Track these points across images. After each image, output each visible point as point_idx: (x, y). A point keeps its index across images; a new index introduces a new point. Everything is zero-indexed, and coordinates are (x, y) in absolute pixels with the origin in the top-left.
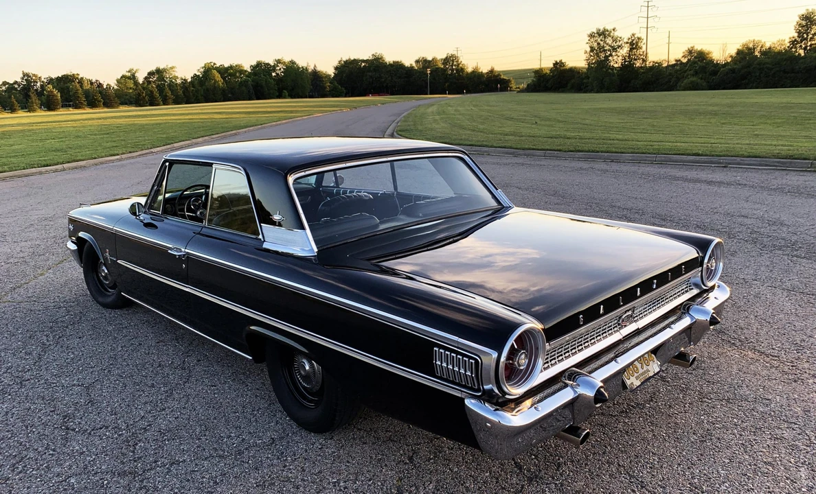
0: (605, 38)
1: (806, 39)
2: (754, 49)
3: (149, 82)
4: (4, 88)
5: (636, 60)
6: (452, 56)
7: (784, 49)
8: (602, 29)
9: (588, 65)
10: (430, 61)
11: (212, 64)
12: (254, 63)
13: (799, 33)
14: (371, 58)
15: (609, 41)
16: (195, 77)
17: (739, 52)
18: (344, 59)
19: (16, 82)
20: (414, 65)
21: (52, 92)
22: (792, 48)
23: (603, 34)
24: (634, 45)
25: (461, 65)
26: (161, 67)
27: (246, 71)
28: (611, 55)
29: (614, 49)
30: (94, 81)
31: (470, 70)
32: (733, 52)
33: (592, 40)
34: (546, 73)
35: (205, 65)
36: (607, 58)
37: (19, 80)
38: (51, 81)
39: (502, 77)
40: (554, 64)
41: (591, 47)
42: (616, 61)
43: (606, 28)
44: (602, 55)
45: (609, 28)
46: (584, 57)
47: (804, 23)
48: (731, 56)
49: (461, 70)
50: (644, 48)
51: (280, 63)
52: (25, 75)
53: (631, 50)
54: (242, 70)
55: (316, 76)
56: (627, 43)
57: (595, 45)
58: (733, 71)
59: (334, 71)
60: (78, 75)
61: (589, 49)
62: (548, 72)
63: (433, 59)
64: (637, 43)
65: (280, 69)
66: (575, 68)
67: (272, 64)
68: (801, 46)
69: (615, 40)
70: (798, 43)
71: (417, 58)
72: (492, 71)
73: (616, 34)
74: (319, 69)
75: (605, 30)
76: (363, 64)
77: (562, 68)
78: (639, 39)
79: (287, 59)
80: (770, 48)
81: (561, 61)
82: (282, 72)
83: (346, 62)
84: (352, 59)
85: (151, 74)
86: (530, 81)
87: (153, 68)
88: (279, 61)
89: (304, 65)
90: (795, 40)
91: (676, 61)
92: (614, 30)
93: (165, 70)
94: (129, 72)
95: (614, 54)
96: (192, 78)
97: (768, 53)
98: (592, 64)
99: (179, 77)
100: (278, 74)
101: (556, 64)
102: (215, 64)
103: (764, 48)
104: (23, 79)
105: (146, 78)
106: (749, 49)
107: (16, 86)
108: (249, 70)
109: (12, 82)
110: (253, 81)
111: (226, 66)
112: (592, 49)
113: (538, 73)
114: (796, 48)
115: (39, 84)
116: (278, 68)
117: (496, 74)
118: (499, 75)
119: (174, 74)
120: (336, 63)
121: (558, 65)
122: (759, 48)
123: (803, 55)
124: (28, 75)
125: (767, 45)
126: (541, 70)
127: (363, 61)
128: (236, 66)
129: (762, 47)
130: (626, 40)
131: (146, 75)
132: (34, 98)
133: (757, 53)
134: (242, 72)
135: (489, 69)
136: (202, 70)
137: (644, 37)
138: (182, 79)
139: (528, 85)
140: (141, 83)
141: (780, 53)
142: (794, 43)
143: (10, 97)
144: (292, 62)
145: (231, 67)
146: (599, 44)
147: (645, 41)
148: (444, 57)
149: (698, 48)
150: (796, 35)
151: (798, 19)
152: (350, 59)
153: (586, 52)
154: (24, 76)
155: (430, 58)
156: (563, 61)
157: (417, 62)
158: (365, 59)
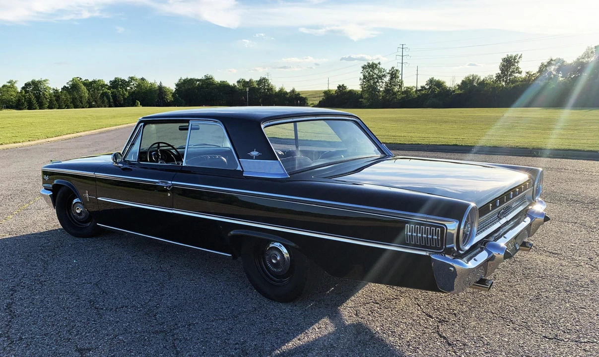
0: (373, 69)
1: (506, 75)
2: (473, 80)
3: (26, 92)
5: (395, 85)
6: (264, 79)
7: (493, 81)
8: (371, 63)
9: (362, 88)
10: (248, 82)
11: (79, 79)
12: (113, 79)
13: (502, 70)
14: (204, 78)
15: (376, 71)
16: (65, 88)
17: (463, 82)
18: (183, 78)
20: (236, 84)
22: (497, 81)
23: (372, 66)
24: (394, 74)
25: (270, 86)
26: (37, 80)
27: (107, 85)
28: (378, 81)
29: (380, 77)
31: (277, 90)
32: (459, 82)
33: (365, 70)
34: (333, 94)
35: (73, 79)
36: (375, 83)
39: (301, 95)
40: (338, 87)
41: (364, 76)
42: (381, 87)
43: (374, 62)
44: (372, 82)
45: (376, 62)
46: (360, 82)
47: (505, 63)
48: (458, 85)
49: (271, 89)
50: (400, 78)
51: (134, 80)
53: (391, 79)
54: (104, 84)
55: (161, 90)
56: (389, 73)
57: (367, 74)
58: (460, 95)
59: (175, 87)
61: (362, 77)
62: (334, 93)
63: (250, 80)
64: (396, 74)
65: (133, 84)
66: (353, 90)
67: (127, 81)
68: (503, 80)
69: (380, 71)
70: (501, 77)
71: (238, 80)
72: (293, 91)
73: (381, 66)
74: (164, 85)
75: (373, 64)
76: (198, 83)
77: (344, 91)
78: (397, 70)
79: (138, 77)
80: (483, 80)
81: (343, 85)
82: (135, 87)
83: (184, 80)
84: (189, 78)
85: (27, 85)
86: (321, 99)
87: (30, 80)
88: (132, 79)
89: (152, 82)
91: (422, 87)
92: (379, 64)
93: (40, 82)
94: (9, 83)
95: (380, 81)
96: (62, 89)
97: (483, 84)
98: (365, 88)
99: (52, 88)
100: (132, 88)
101: (339, 87)
102: (81, 79)
103: (479, 81)
105: (23, 88)
106: (469, 80)
108: (109, 84)
110: (112, 93)
111: (90, 81)
112: (365, 77)
113: (327, 93)
114: (500, 81)
116: (132, 84)
117: (296, 93)
118: (299, 94)
119: (47, 85)
120: (177, 81)
121: (341, 88)
122: (476, 80)
123: (505, 86)
125: (482, 79)
126: (329, 91)
127: (198, 80)
128: (99, 81)
129: (478, 80)
130: (388, 71)
131: (24, 85)
133: (475, 84)
134: (104, 86)
135: (292, 89)
136: (71, 83)
137: (400, 69)
138: (54, 89)
139: (320, 102)
140: (19, 91)
141: (490, 83)
142: (498, 77)
144: (143, 79)
145: (94, 82)
146: (369, 73)
147: (401, 72)
148: (258, 79)
149: (436, 78)
150: (500, 72)
151: (501, 61)
152: (187, 78)
153: (360, 79)
155: (248, 80)
156: (345, 85)
157: (239, 82)
158: (199, 79)
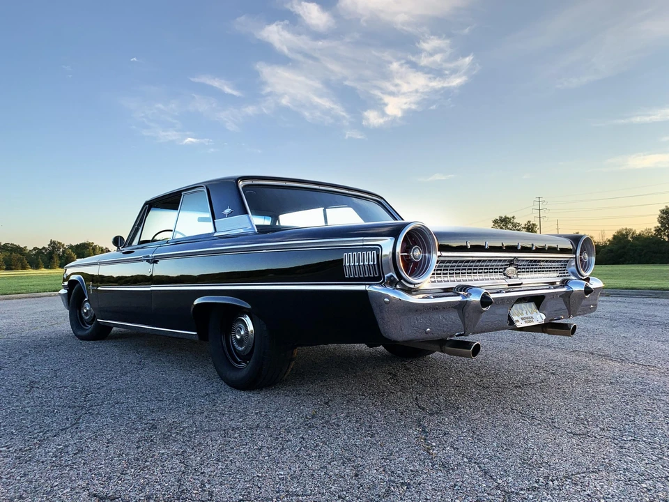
0: (506, 223)
2: (627, 235)
4: (34, 252)
7: (652, 236)
8: (504, 217)
13: (662, 223)
15: (510, 226)
17: (615, 237)
19: (44, 248)
21: (71, 254)
22: (657, 235)
23: (505, 220)
24: (530, 229)
30: (104, 248)
32: (610, 237)
33: (496, 225)
37: (47, 246)
38: (71, 247)
45: (509, 216)
47: (665, 216)
48: (609, 241)
50: (538, 232)
52: (53, 243)
56: (524, 228)
58: (611, 251)
60: (93, 243)
64: (532, 228)
68: (665, 234)
69: (515, 226)
70: (662, 231)
73: (515, 220)
75: (506, 218)
78: (534, 225)
80: (640, 235)
90: (660, 229)
92: (513, 217)
97: (639, 238)
103: (635, 235)
104: (49, 245)
106: (622, 235)
107: (44, 251)
109: (40, 248)
114: (660, 235)
115: (61, 250)
122: (631, 235)
123: (667, 240)
124: (54, 243)
125: (638, 232)
129: (633, 234)
130: (523, 226)
132: (56, 259)
133: (629, 239)
137: (537, 223)
141: (648, 238)
142: (658, 230)
143: (37, 259)
147: (539, 227)
150: (659, 225)
151: (659, 213)
154: (51, 243)
